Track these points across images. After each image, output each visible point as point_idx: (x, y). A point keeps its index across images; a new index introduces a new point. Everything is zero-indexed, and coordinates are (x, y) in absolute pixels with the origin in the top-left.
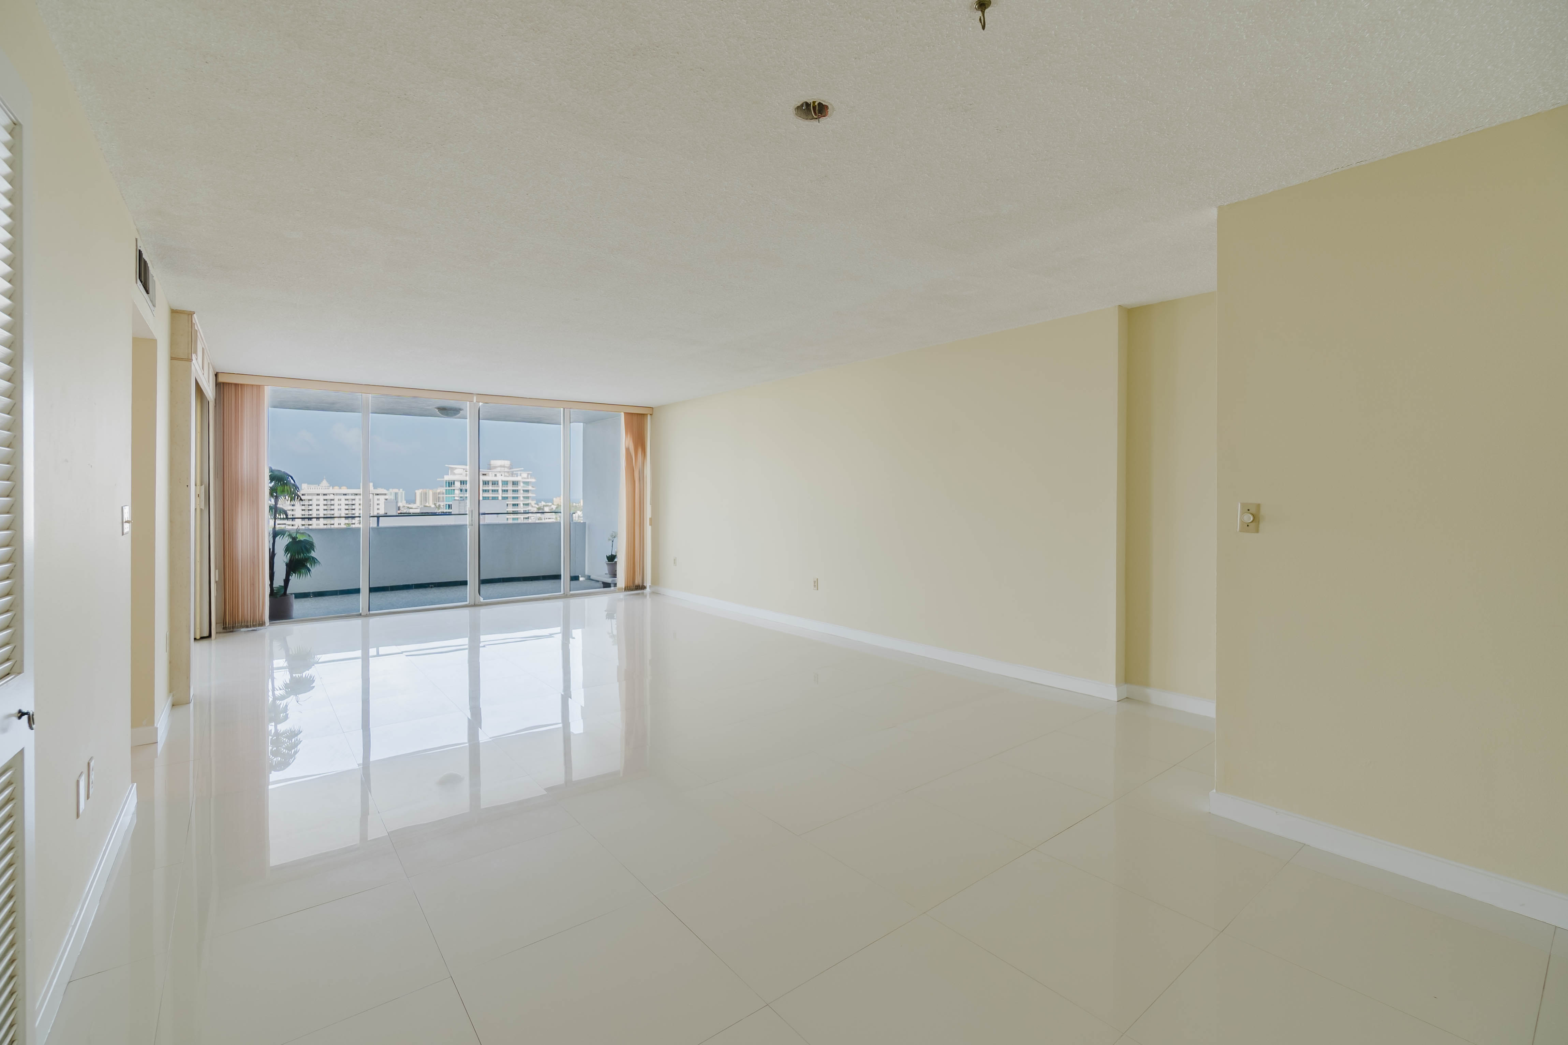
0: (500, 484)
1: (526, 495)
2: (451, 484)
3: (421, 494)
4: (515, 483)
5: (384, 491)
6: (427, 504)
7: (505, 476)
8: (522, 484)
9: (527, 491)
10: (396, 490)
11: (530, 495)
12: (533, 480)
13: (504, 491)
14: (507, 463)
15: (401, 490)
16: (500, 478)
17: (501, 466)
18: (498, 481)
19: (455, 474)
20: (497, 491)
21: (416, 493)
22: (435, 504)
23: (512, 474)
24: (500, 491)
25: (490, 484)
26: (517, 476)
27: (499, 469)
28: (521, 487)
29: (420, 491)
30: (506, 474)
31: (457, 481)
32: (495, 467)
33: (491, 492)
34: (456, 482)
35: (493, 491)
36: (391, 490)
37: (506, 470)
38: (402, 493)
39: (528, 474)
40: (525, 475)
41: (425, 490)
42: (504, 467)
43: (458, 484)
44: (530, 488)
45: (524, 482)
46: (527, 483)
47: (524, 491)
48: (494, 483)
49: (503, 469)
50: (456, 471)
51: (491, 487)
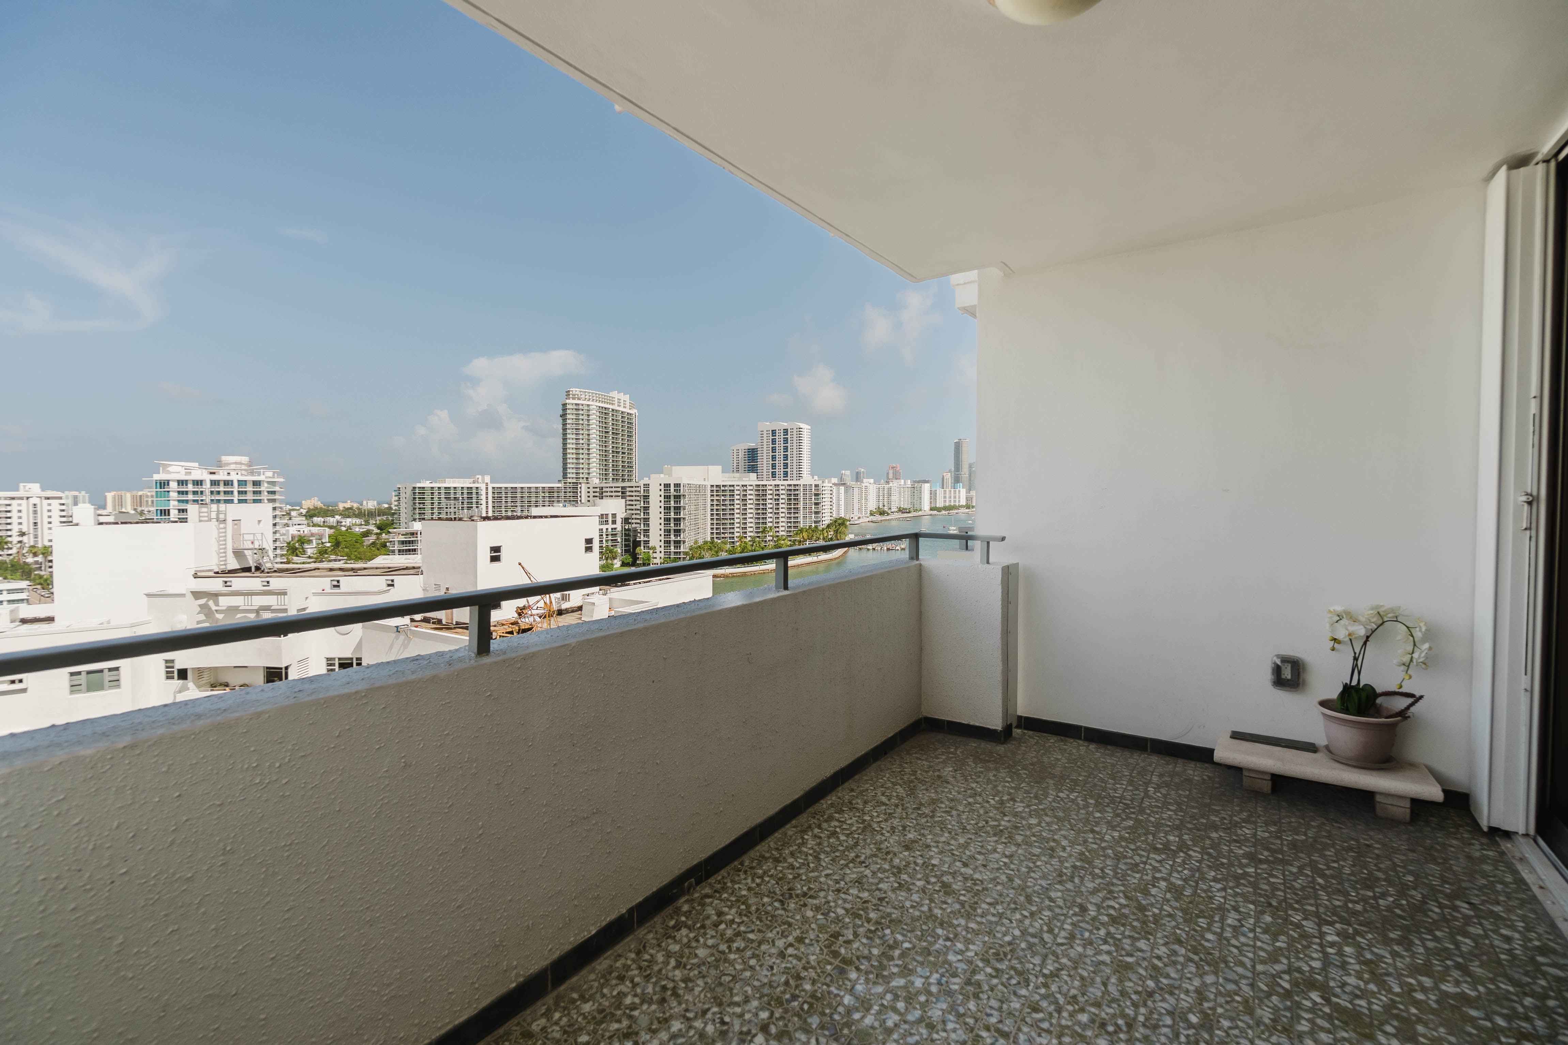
0: (236, 484)
1: (272, 497)
2: (164, 484)
3: (114, 497)
4: (256, 483)
5: (59, 494)
6: (123, 510)
7: (242, 475)
8: (266, 485)
9: (274, 493)
10: (76, 493)
11: (277, 497)
12: (282, 480)
13: (240, 492)
14: (245, 459)
15: (83, 493)
16: (234, 477)
17: (236, 463)
18: (232, 481)
19: (169, 472)
20: (232, 492)
21: (106, 497)
22: (135, 509)
23: (252, 473)
24: (236, 493)
25: (222, 484)
26: (259, 475)
27: (233, 467)
28: (264, 488)
29: (113, 493)
30: (243, 472)
31: (173, 481)
32: (228, 464)
33: (222, 494)
34: (171, 483)
35: (225, 493)
36: (67, 493)
37: (243, 467)
38: (84, 497)
39: (274, 473)
40: (269, 474)
41: (119, 493)
42: (241, 464)
43: (173, 485)
44: (277, 489)
45: (268, 482)
46: (273, 483)
47: (268, 492)
48: (227, 483)
49: (238, 466)
50: (171, 469)
51: (222, 488)
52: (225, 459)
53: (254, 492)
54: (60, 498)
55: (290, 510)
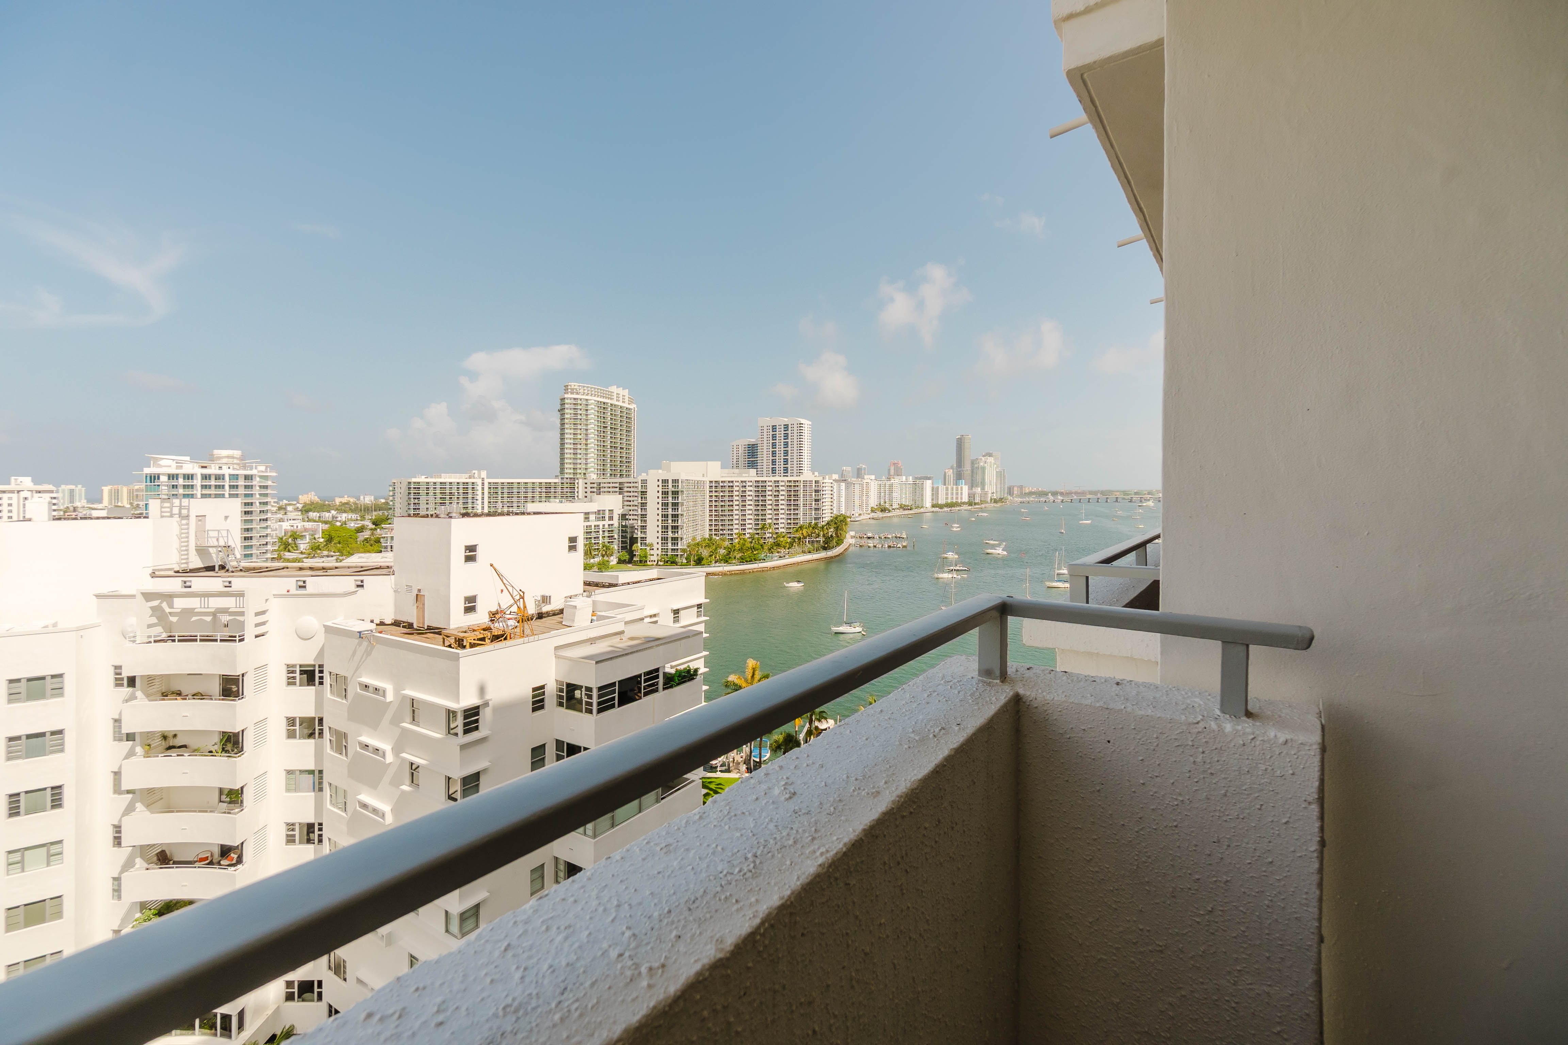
0: (227, 478)
1: (264, 491)
2: (154, 478)
3: (110, 491)
4: (247, 478)
5: (51, 487)
6: (119, 504)
7: (234, 469)
8: (258, 479)
9: (266, 487)
10: (73, 487)
11: (269, 491)
12: (274, 474)
13: (231, 487)
14: (237, 453)
15: (80, 486)
16: (226, 471)
17: (228, 457)
18: (224, 475)
19: (160, 466)
20: (223, 486)
21: (102, 490)
22: (131, 504)
23: (244, 467)
24: (227, 488)
25: (213, 478)
26: (251, 469)
27: (225, 460)
28: (256, 482)
29: (109, 487)
30: (235, 466)
31: (164, 474)
32: (220, 458)
33: (213, 488)
34: (161, 477)
35: (216, 486)
36: (63, 487)
37: (236, 461)
38: (80, 490)
39: (267, 467)
40: (262, 468)
41: (116, 486)
42: (233, 457)
43: (163, 479)
44: (269, 483)
45: (261, 477)
46: (265, 478)
47: (260, 487)
48: (218, 477)
49: (231, 460)
50: (162, 463)
51: (213, 482)
52: (217, 452)
53: (246, 487)
54: (52, 492)
55: (286, 505)
